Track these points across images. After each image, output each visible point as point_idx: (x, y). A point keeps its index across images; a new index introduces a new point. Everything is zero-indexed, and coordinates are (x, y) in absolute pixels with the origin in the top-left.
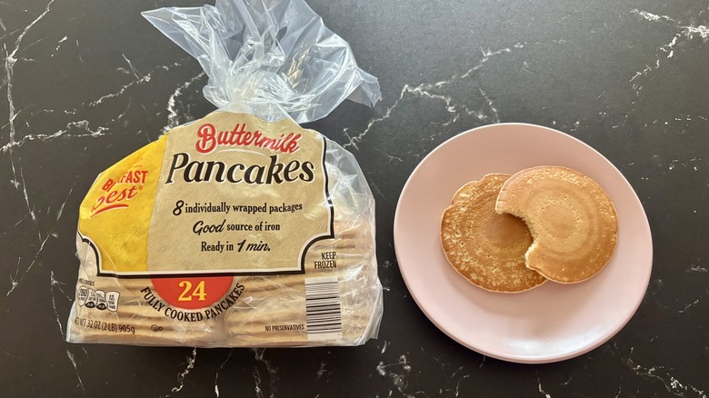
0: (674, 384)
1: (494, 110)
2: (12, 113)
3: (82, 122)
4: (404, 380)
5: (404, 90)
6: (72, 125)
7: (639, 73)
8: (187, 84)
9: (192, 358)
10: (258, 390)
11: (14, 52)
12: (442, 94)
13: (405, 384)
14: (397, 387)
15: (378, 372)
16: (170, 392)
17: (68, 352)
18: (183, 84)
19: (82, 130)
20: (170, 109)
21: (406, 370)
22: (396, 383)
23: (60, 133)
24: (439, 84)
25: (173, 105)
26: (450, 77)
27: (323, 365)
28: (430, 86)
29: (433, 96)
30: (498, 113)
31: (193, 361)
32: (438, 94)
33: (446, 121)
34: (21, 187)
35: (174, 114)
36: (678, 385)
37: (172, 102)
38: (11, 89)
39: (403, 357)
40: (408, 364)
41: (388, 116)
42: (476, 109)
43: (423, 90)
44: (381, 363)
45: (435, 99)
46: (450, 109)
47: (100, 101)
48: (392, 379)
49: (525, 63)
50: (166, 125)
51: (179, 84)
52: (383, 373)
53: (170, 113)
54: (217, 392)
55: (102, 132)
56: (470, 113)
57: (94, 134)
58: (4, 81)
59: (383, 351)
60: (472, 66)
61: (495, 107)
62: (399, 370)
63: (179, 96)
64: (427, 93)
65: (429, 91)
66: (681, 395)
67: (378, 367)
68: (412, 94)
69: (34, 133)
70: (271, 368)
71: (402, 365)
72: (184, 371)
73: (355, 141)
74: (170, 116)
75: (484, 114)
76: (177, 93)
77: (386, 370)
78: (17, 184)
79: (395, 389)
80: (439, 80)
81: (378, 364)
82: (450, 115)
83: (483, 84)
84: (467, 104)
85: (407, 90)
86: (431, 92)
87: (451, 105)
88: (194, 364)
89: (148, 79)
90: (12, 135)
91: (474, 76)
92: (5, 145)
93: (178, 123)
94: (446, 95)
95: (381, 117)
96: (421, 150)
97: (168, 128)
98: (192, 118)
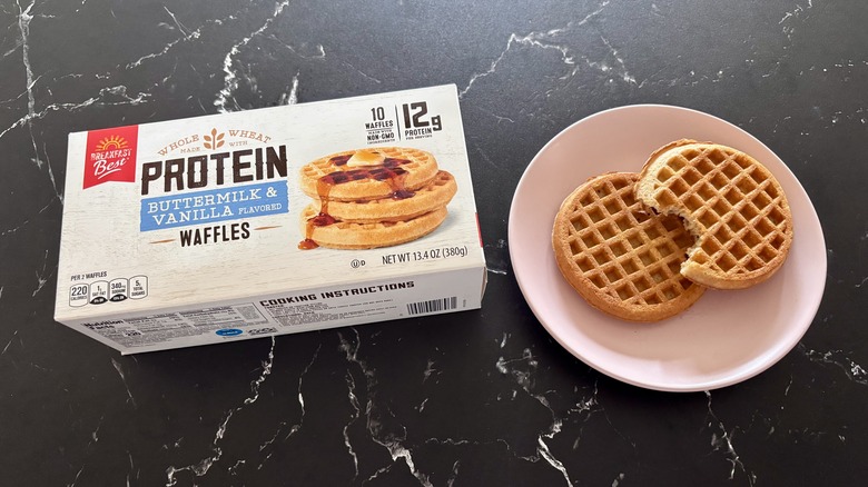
0: (855, 370)
1: (620, 60)
2: (29, 80)
3: (119, 88)
4: (531, 378)
5: (510, 40)
6: (106, 92)
7: (789, 14)
8: (246, 40)
9: (269, 362)
10: (352, 396)
11: (29, 8)
12: (557, 44)
13: (532, 381)
14: (522, 386)
15: (498, 369)
16: (242, 405)
17: (113, 361)
18: (242, 40)
19: (118, 97)
20: (226, 70)
21: (532, 366)
22: (521, 381)
23: (91, 101)
24: (552, 32)
25: (230, 65)
26: (565, 24)
27: (430, 364)
28: (542, 35)
29: (546, 46)
30: (625, 64)
31: (270, 366)
32: (552, 43)
33: (564, 74)
34: (45, 167)
35: (232, 76)
36: (860, 371)
37: (228, 62)
38: (28, 52)
39: (528, 351)
40: (534, 359)
41: (493, 70)
42: (599, 60)
43: (533, 40)
44: (501, 359)
45: (548, 49)
46: (568, 61)
47: (139, 62)
48: (516, 378)
49: (654, 6)
50: (222, 89)
51: (235, 41)
52: (505, 371)
53: (226, 74)
54: (302, 402)
55: (144, 98)
56: (591, 65)
57: (133, 102)
58: (18, 43)
59: (503, 345)
60: (591, 11)
61: (622, 57)
62: (524, 366)
63: (237, 54)
64: (537, 42)
65: (541, 41)
66: (864, 382)
67: (498, 364)
68: (521, 45)
69: (59, 102)
70: (367, 370)
71: (527, 361)
72: (259, 378)
74: (227, 78)
75: (608, 66)
76: (234, 50)
77: (506, 366)
78: (40, 163)
79: (519, 388)
80: (553, 28)
81: (498, 361)
82: (569, 68)
83: (605, 31)
84: (587, 54)
85: (514, 40)
86: (544, 41)
87: (568, 56)
88: (271, 369)
89: (197, 35)
90: (30, 105)
91: (592, 22)
92: (23, 117)
93: (236, 86)
94: (561, 45)
95: (485, 72)
96: (535, 109)
97: (225, 92)
98: (254, 80)
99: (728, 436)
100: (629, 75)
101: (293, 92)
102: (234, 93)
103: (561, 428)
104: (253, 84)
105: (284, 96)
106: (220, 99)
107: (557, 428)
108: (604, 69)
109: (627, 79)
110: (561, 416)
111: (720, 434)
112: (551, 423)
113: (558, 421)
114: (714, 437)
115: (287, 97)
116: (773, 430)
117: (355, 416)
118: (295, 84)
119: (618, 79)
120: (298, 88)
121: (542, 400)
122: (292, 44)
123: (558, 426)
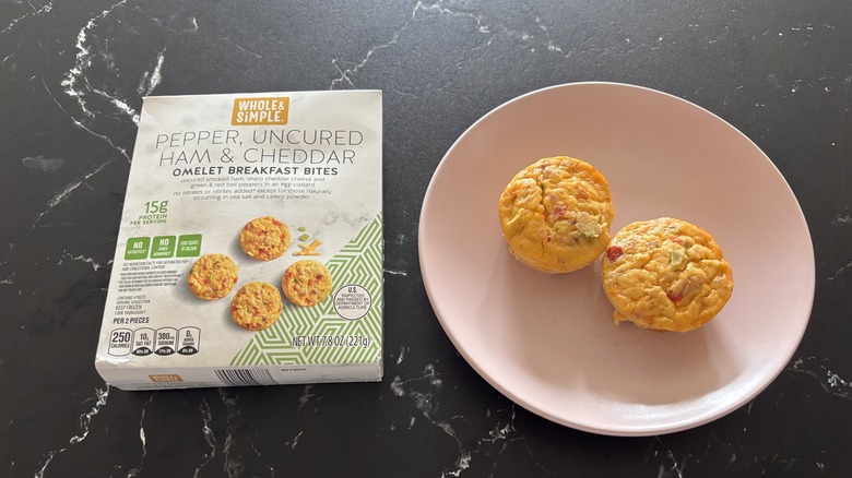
0: (833, 380)
1: (544, 28)
4: (433, 401)
5: (416, 9)
8: (105, 12)
9: (105, 390)
10: (207, 430)
12: (470, 11)
13: (433, 408)
14: (421, 411)
15: (393, 391)
16: (67, 444)
18: (100, 13)
20: (79, 46)
21: (435, 386)
22: (420, 405)
25: (83, 40)
27: (308, 388)
29: (458, 14)
30: (550, 31)
31: (106, 394)
32: (465, 11)
33: (478, 44)
35: (85, 52)
36: (838, 382)
37: (82, 36)
39: (430, 367)
40: (438, 378)
41: (394, 41)
42: (519, 28)
43: (442, 8)
44: (397, 379)
45: (458, 18)
46: (482, 29)
48: (415, 400)
50: (73, 67)
51: (92, 14)
52: (401, 393)
53: (80, 50)
54: (143, 439)
56: (510, 34)
59: (400, 360)
61: (545, 25)
62: (425, 386)
63: (93, 28)
64: (447, 10)
65: (450, 9)
66: (844, 395)
67: (393, 384)
68: (427, 13)
70: (228, 397)
71: (429, 380)
72: (91, 410)
73: (348, 75)
74: (80, 55)
75: (530, 33)
76: (90, 24)
77: (404, 387)
79: (418, 415)
81: (393, 381)
82: (484, 37)
84: (505, 22)
85: (420, 8)
86: (455, 9)
87: (483, 24)
88: (108, 399)
89: (48, 9)
93: (89, 63)
94: (476, 13)
95: (386, 43)
96: (443, 83)
97: (75, 71)
98: (111, 56)
99: (679, 466)
100: (555, 44)
101: (157, 70)
102: (86, 71)
103: (469, 463)
104: (110, 62)
105: (146, 74)
106: (69, 79)
107: (465, 463)
108: (525, 37)
109: (551, 48)
110: (470, 447)
111: (669, 465)
112: (457, 457)
113: (466, 455)
114: (662, 469)
115: (150, 76)
116: (734, 458)
117: (209, 454)
118: (160, 61)
119: (542, 50)
120: (163, 65)
121: (447, 428)
122: (160, 17)
123: (465, 460)
